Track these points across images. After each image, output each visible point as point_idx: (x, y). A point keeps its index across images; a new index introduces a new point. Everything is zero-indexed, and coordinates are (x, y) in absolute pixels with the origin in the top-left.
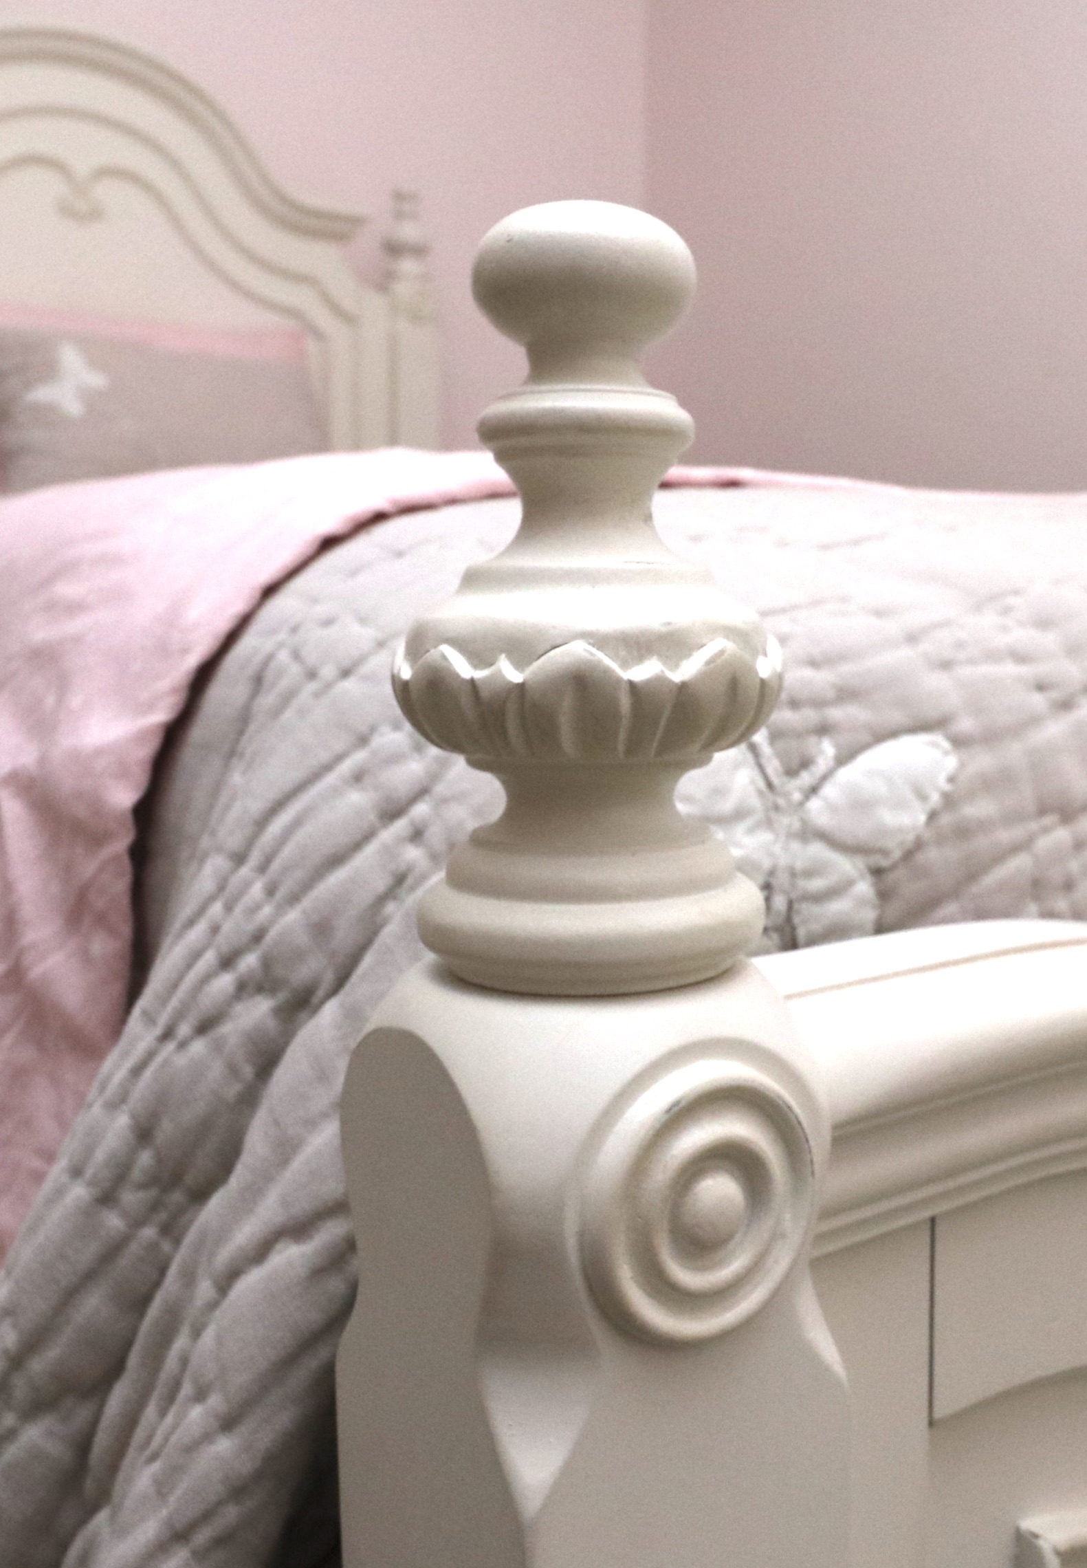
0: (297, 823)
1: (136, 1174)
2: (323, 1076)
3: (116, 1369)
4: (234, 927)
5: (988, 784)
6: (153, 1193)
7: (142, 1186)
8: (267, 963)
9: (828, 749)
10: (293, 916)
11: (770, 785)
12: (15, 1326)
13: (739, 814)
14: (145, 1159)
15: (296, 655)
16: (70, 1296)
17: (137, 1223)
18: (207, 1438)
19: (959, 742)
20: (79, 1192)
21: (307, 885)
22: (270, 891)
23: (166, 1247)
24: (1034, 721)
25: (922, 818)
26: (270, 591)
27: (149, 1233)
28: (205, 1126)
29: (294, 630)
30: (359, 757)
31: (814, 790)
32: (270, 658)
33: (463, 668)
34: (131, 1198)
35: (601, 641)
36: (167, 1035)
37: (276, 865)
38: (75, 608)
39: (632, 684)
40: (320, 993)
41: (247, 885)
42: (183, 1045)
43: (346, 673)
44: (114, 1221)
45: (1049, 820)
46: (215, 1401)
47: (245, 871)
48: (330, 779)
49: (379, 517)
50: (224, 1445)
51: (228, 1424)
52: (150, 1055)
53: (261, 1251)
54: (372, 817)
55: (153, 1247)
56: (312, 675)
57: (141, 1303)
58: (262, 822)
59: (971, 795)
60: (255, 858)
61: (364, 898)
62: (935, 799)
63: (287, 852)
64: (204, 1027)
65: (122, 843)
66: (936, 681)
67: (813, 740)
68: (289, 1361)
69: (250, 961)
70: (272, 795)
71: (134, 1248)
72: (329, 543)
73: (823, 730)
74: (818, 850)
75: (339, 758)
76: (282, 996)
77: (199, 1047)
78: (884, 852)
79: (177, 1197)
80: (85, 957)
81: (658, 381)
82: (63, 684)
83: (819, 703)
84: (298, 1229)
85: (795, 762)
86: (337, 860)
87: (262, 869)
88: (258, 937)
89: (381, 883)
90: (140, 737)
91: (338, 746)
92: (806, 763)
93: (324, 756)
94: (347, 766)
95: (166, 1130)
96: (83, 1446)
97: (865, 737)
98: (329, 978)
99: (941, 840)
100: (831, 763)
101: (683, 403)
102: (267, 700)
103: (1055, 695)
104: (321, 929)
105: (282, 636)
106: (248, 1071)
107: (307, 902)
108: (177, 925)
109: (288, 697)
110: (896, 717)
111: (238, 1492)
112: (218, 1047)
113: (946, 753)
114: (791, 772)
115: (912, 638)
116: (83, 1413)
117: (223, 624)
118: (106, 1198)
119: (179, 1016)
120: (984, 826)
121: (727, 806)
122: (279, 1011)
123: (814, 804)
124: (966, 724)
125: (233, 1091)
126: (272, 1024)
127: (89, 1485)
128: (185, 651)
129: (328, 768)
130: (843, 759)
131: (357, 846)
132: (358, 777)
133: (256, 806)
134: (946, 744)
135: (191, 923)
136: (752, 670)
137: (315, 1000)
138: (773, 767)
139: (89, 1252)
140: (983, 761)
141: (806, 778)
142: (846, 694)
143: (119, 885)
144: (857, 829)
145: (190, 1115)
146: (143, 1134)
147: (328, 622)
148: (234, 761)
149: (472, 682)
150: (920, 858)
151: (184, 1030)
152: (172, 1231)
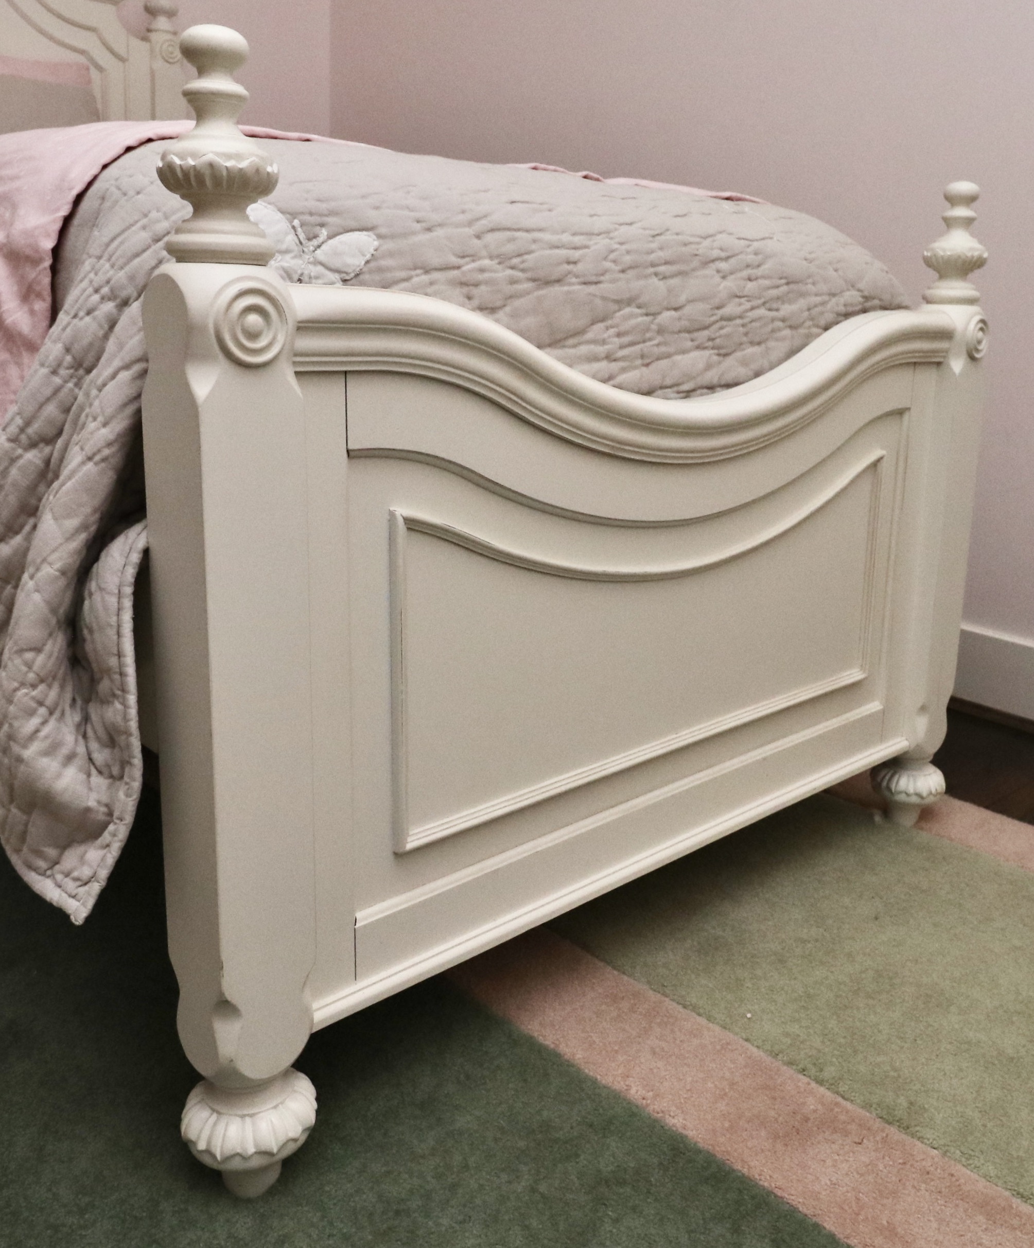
0: (122, 243)
1: (65, 364)
2: (134, 323)
3: (60, 433)
4: (99, 280)
5: (391, 254)
6: (72, 371)
7: (68, 368)
8: (112, 290)
9: (324, 233)
10: (121, 274)
11: (301, 243)
12: (21, 418)
13: (287, 251)
14: (69, 358)
15: (119, 188)
16: (41, 406)
17: (66, 382)
18: (98, 429)
19: (380, 237)
20: (44, 371)
21: (126, 264)
22: (112, 266)
23: (76, 390)
24: (414, 233)
25: (363, 263)
26: (105, 167)
27: (70, 385)
28: (91, 344)
29: (117, 179)
30: (145, 221)
31: (319, 246)
32: (108, 189)
33: (178, 161)
34: (63, 372)
35: (217, 154)
36: (75, 316)
37: (113, 259)
38: (13, 178)
39: (226, 167)
40: (132, 300)
41: (103, 265)
42: (81, 319)
43: (138, 193)
44: (57, 380)
45: (418, 272)
46: (100, 419)
47: (102, 261)
48: (134, 228)
49: (150, 140)
50: (104, 431)
51: (105, 425)
52: (69, 324)
53: (114, 376)
54: (150, 241)
55: (71, 390)
56: (125, 194)
57: (67, 410)
58: (108, 245)
59: (383, 257)
60: (106, 256)
61: (147, 267)
62: (368, 257)
63: (117, 254)
64: (88, 313)
65: (48, 262)
66: (373, 214)
67: (318, 228)
68: (125, 405)
69: (105, 290)
70: (111, 235)
71: (65, 390)
72: (129, 149)
73: (322, 225)
74: (320, 269)
75: (137, 222)
76: (118, 301)
77: (88, 319)
78: (347, 273)
79: (81, 372)
80: (32, 312)
81: (238, 81)
82: (14, 207)
83: (321, 215)
84: (127, 367)
85: (311, 235)
86: (137, 255)
87: (109, 260)
88: (108, 282)
89: (153, 263)
90: (54, 221)
91: (136, 218)
92: (315, 237)
93: (132, 221)
94: (139, 224)
95: (77, 348)
96: (47, 462)
97: (341, 230)
98: (135, 294)
99: (371, 272)
100: (326, 238)
101: (247, 89)
102: (107, 204)
103: (424, 225)
104: (132, 278)
105: (113, 182)
106: (106, 327)
107: (127, 269)
108: (76, 282)
109: (116, 202)
110: (353, 224)
111: (109, 445)
112: (94, 318)
113: (374, 240)
114: (309, 239)
115: (363, 197)
116: (47, 450)
117: (88, 178)
118: (54, 372)
119: (79, 309)
120: (389, 269)
121: (284, 247)
122: (117, 306)
123: (318, 252)
124: (383, 230)
125: (101, 333)
126: (114, 311)
127: (50, 475)
128: (71, 189)
129: (132, 225)
130: (330, 237)
131: (144, 251)
132: (144, 228)
133: (105, 240)
134: (375, 237)
135: (81, 281)
136: (265, 169)
137: (130, 303)
138: (302, 236)
139: (48, 392)
140: (389, 245)
141: (315, 242)
142: (332, 213)
143: (46, 280)
144: (337, 263)
145: (85, 342)
146: (68, 350)
147: (131, 176)
148: (94, 228)
149: (180, 165)
150: (361, 277)
151: (81, 314)
152: (78, 385)
